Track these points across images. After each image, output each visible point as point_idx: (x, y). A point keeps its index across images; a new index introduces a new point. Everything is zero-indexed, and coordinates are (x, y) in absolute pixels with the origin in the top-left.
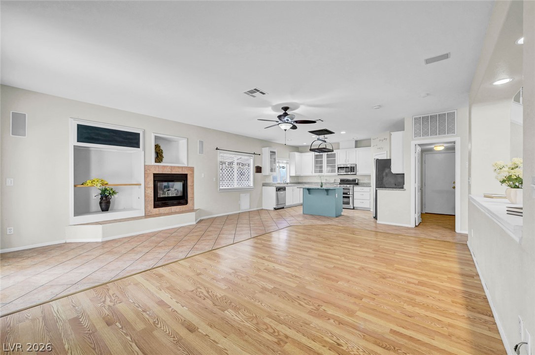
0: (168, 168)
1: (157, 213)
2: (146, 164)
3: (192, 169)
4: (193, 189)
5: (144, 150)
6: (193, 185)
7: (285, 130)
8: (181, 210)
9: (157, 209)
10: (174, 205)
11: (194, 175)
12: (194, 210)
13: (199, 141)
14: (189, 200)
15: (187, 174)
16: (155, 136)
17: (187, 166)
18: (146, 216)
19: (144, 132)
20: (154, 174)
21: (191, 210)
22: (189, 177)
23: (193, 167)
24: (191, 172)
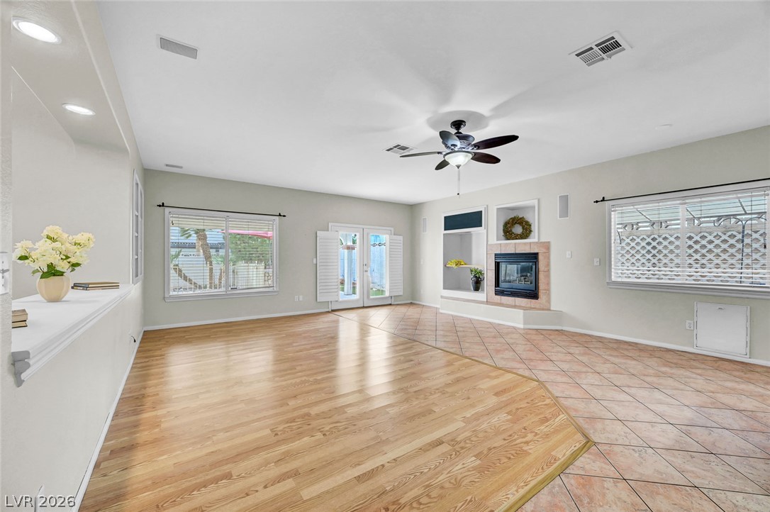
0: (511, 245)
1: (499, 301)
2: (489, 243)
3: (547, 246)
4: (548, 276)
5: (487, 228)
7: (458, 167)
9: (498, 297)
10: (518, 296)
11: (549, 255)
12: (549, 310)
13: (560, 197)
14: (541, 293)
15: (537, 254)
16: (498, 209)
17: (537, 241)
18: (487, 302)
19: (487, 208)
20: (496, 255)
21: (543, 309)
22: (541, 257)
23: (549, 242)
24: (545, 250)
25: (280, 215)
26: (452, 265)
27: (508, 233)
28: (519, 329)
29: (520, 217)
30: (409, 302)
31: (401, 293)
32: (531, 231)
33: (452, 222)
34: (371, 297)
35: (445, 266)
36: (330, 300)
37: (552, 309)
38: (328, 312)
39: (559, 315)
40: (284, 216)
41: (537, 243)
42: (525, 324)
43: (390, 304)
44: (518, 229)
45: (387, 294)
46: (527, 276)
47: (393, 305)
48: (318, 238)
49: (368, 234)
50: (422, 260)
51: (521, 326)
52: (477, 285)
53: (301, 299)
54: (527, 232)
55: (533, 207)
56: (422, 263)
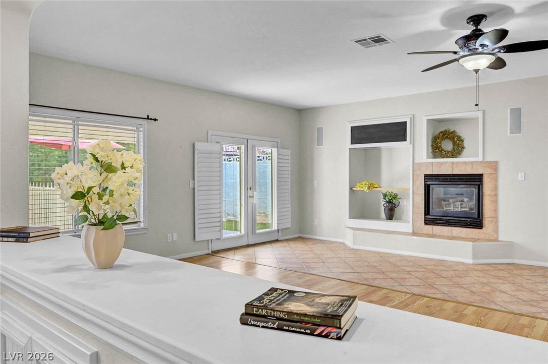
0: (447, 165)
1: (430, 232)
2: (416, 161)
3: (494, 166)
4: (495, 202)
5: (413, 143)
6: (496, 195)
7: (477, 71)
8: (469, 237)
9: (429, 227)
10: (456, 226)
11: (497, 177)
12: (496, 240)
13: (510, 109)
14: (487, 221)
15: (481, 175)
16: (428, 120)
17: (481, 160)
18: (414, 234)
19: (413, 119)
20: (426, 176)
21: (490, 240)
22: (486, 180)
23: (497, 162)
24: (490, 171)
25: (148, 118)
26: (362, 187)
27: (436, 150)
28: (468, 264)
29: (452, 130)
30: (297, 236)
31: (289, 225)
32: (463, 148)
33: (361, 134)
34: (258, 231)
35: (351, 189)
36: (210, 239)
37: (500, 238)
38: (208, 254)
39: (510, 246)
40: (155, 120)
41: (481, 162)
42: (474, 257)
43: (277, 241)
44: (448, 146)
45: (275, 227)
46: (463, 201)
47: (281, 241)
48: (196, 152)
49: (254, 147)
50: (315, 183)
51: (470, 261)
52: (392, 212)
53: (175, 238)
54: (458, 148)
55: (477, 119)
56: (315, 185)
